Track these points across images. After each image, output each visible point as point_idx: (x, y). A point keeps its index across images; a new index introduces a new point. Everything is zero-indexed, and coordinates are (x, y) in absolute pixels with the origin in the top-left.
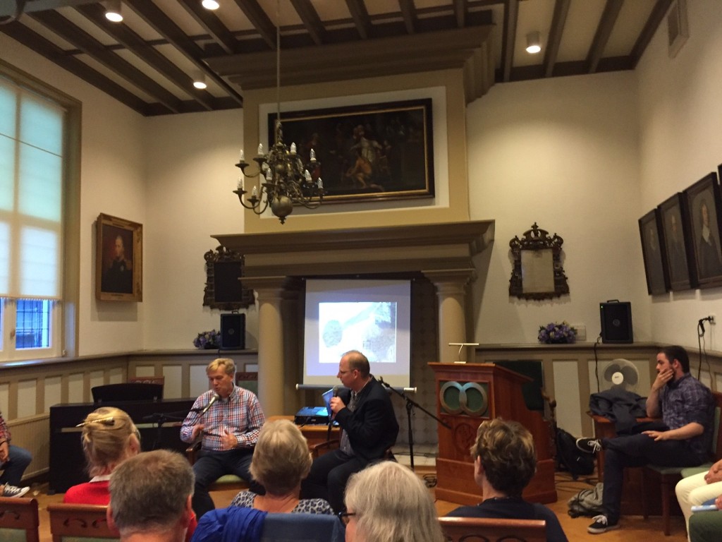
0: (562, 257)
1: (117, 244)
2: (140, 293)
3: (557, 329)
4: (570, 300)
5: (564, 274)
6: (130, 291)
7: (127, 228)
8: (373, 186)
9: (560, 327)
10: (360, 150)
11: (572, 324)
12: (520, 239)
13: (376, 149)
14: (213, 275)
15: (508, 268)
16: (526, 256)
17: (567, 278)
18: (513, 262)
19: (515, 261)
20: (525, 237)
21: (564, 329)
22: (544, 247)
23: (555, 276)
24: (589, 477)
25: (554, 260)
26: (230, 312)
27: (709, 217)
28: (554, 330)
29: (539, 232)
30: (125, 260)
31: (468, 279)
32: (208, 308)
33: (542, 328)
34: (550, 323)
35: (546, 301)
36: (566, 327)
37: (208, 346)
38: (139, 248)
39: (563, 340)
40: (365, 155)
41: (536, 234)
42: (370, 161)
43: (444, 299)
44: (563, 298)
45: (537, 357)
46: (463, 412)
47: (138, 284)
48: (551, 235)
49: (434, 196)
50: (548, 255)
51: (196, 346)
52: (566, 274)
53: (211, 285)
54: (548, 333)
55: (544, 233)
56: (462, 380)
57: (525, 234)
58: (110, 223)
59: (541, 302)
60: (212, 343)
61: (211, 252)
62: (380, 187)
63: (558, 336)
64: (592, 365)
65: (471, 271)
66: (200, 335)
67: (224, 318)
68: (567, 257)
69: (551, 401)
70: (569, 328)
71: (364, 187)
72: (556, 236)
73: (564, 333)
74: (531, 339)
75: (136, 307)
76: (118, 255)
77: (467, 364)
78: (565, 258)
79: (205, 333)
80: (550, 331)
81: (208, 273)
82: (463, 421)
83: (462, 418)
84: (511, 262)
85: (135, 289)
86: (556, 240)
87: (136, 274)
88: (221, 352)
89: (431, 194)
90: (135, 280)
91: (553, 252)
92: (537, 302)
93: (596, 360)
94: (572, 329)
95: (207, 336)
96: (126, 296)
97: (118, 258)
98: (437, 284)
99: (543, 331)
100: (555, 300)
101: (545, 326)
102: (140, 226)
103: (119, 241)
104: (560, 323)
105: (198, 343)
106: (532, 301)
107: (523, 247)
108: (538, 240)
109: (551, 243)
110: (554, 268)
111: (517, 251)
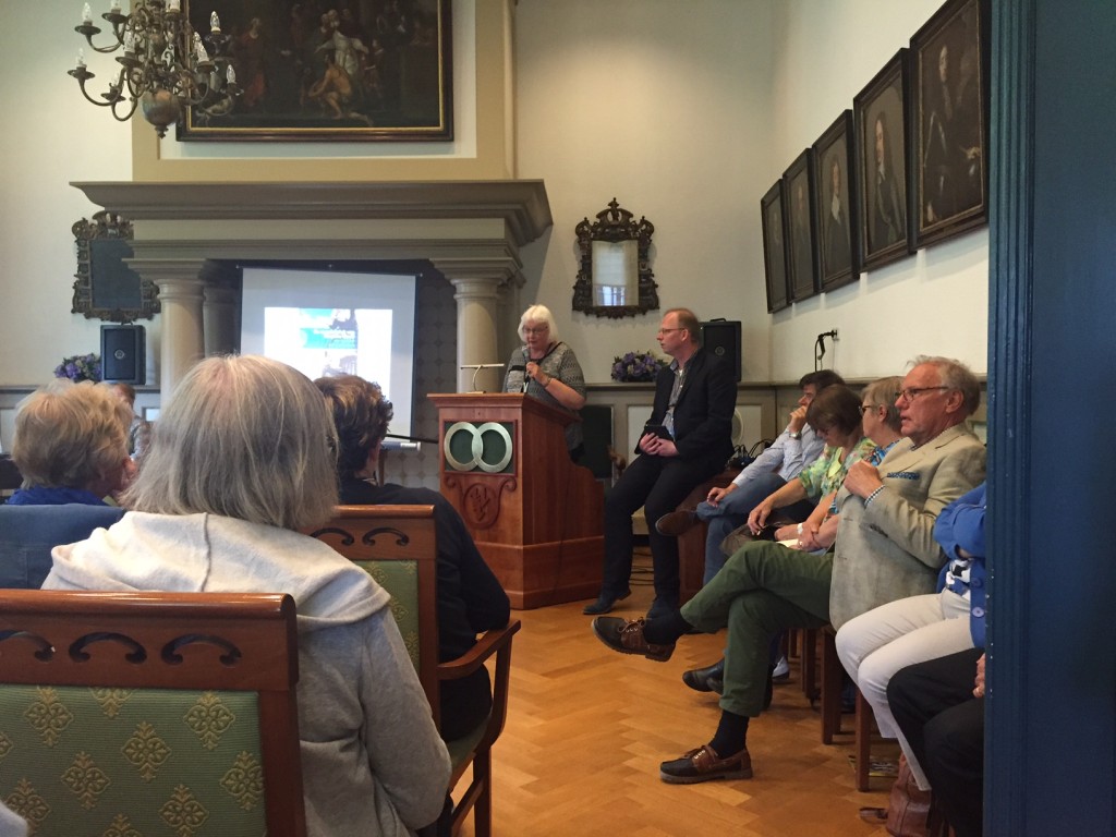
0: (652, 254)
3: (637, 360)
5: (654, 279)
8: (354, 115)
9: (642, 358)
10: (332, 52)
12: (592, 224)
13: (359, 53)
14: (88, 262)
15: (573, 268)
17: (657, 286)
18: (581, 258)
19: (583, 257)
20: (598, 221)
21: (649, 362)
22: (626, 236)
23: (640, 282)
25: (640, 257)
26: (119, 324)
27: (840, 183)
28: (634, 362)
29: (620, 213)
32: (80, 317)
33: (617, 360)
34: (629, 352)
35: (625, 319)
36: (651, 359)
39: (645, 376)
40: (341, 63)
41: (615, 217)
42: (349, 72)
43: (465, 305)
44: (650, 314)
45: (604, 400)
48: (637, 219)
49: (452, 138)
52: (656, 280)
53: (87, 278)
54: (625, 366)
55: (628, 215)
56: (477, 418)
57: (599, 216)
59: (619, 320)
61: (84, 221)
62: (365, 118)
63: (638, 371)
66: (67, 362)
67: (105, 332)
68: (658, 254)
69: (618, 461)
70: (655, 360)
71: (339, 116)
72: (643, 221)
73: (648, 367)
74: (599, 372)
77: (485, 395)
78: (655, 255)
79: (75, 359)
80: (628, 364)
81: (79, 258)
82: (477, 481)
83: (474, 476)
84: (577, 258)
86: (644, 227)
89: (447, 136)
91: (639, 245)
92: (612, 320)
95: (78, 362)
98: (454, 282)
99: (618, 365)
100: (639, 317)
101: (622, 357)
104: (644, 352)
106: (605, 319)
107: (595, 235)
108: (617, 226)
109: (636, 231)
110: (639, 271)
111: (586, 242)
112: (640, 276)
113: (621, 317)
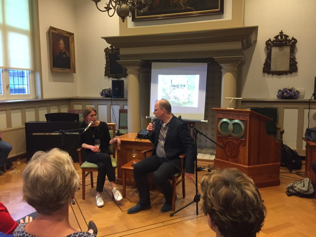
0: (295, 51)
1: (60, 43)
2: (74, 69)
3: (288, 91)
4: (297, 75)
5: (295, 60)
6: (69, 67)
7: (65, 35)
9: (290, 90)
11: (297, 88)
12: (272, 40)
14: (109, 60)
15: (263, 57)
16: (275, 50)
17: (297, 63)
18: (267, 53)
19: (268, 53)
20: (275, 39)
21: (293, 91)
22: (286, 45)
23: (290, 61)
24: (299, 171)
25: (291, 52)
26: (117, 79)
28: (287, 92)
29: (283, 36)
30: (66, 52)
31: (240, 62)
32: (107, 77)
33: (280, 91)
34: (284, 88)
35: (283, 76)
36: (294, 91)
37: (107, 96)
38: (73, 46)
39: (291, 97)
41: (282, 37)
43: (225, 73)
44: (293, 74)
45: (275, 106)
46: (230, 136)
47: (73, 64)
48: (290, 38)
49: (223, 13)
50: (287, 50)
51: (101, 96)
52: (297, 60)
53: (108, 65)
54: (283, 93)
55: (286, 36)
56: (231, 118)
57: (275, 38)
58: (56, 32)
59: (281, 76)
60: (108, 95)
61: (108, 48)
62: (192, 8)
63: (288, 95)
64: (306, 111)
65: (242, 57)
66: (103, 91)
67: (113, 82)
68: (298, 50)
69: (281, 130)
70: (296, 90)
71: (184, 9)
72: (293, 39)
73: (292, 94)
74: (273, 96)
75: (73, 75)
76: (61, 49)
77: (234, 110)
78: (297, 51)
79: (105, 90)
80: (284, 92)
81: (106, 59)
82: (230, 140)
83: (229, 138)
84: (265, 54)
85: (72, 67)
86: (293, 41)
87: (72, 59)
88: (112, 99)
89: (222, 12)
90: (72, 62)
91: (291, 48)
92: (278, 76)
93: (309, 109)
94: (297, 91)
95: (106, 91)
96: (67, 70)
97: (62, 50)
98: (222, 65)
99: (280, 92)
100: (289, 75)
101: (282, 89)
102: (73, 34)
103: (62, 42)
104: (290, 88)
105: (102, 94)
106: (276, 76)
107: (273, 45)
108: (282, 41)
109: (290, 42)
110: (290, 57)
111: (269, 47)
112: (290, 60)
113: (282, 75)
